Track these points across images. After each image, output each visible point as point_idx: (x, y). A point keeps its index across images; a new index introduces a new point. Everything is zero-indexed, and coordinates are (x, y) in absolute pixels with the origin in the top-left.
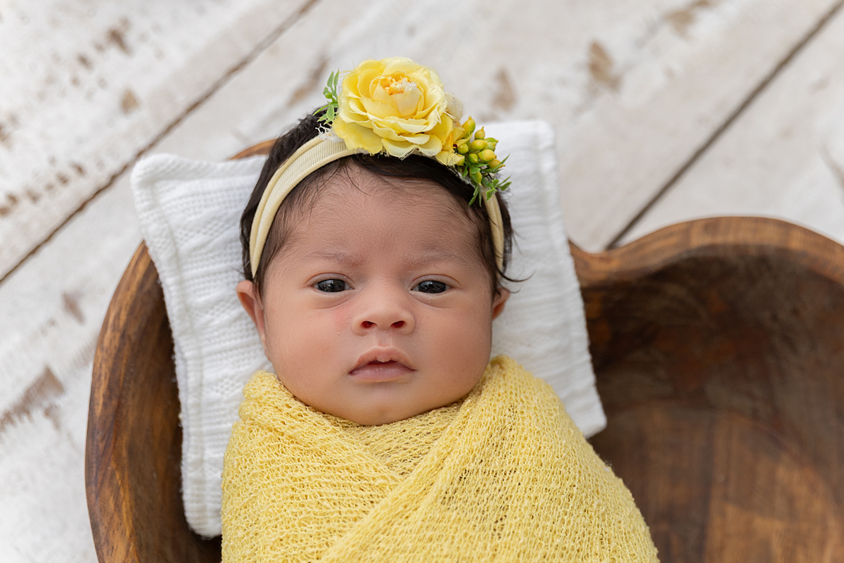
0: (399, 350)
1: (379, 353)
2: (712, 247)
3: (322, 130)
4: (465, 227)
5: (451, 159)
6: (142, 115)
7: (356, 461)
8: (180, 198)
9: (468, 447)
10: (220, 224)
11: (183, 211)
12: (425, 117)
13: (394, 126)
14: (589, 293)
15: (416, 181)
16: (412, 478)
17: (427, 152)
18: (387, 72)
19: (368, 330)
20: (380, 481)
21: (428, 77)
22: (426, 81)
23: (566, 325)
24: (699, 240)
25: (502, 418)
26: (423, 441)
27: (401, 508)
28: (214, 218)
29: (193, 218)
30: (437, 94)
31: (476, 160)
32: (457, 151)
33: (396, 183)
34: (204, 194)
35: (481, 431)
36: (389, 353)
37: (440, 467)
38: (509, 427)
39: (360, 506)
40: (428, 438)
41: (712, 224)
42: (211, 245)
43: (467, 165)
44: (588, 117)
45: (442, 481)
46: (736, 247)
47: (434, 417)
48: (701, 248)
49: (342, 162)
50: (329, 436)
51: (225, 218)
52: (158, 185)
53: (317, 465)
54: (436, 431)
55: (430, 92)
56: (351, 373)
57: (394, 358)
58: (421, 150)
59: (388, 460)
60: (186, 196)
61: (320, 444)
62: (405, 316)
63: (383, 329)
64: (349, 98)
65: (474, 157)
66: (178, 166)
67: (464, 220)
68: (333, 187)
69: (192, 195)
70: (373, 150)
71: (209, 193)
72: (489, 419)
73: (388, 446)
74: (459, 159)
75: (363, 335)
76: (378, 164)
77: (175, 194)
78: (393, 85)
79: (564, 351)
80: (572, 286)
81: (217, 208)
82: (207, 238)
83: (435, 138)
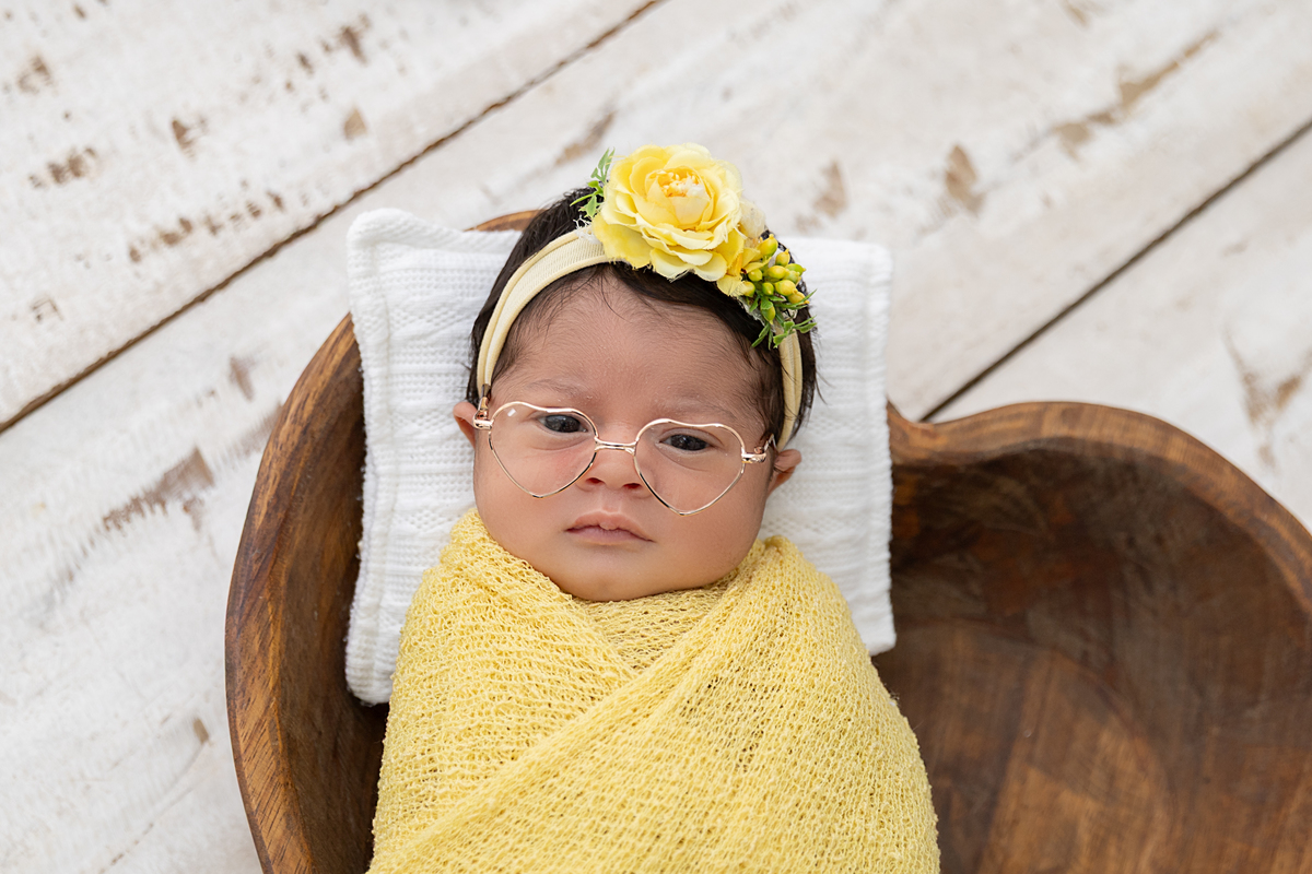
0: (628, 517)
1: (603, 517)
2: (1068, 440)
3: (582, 224)
4: (743, 372)
5: (734, 288)
7: (582, 642)
8: (406, 270)
9: (725, 647)
10: (451, 313)
11: (407, 288)
12: (711, 229)
13: (668, 237)
14: (899, 473)
15: (686, 308)
16: (647, 675)
17: (704, 275)
18: (672, 164)
19: (592, 486)
20: (608, 673)
21: (723, 178)
22: (718, 183)
23: (867, 511)
24: (1052, 429)
25: (774, 617)
26: (668, 631)
27: (628, 712)
28: (444, 305)
29: (417, 298)
30: (730, 204)
31: (770, 292)
32: (746, 277)
33: (660, 307)
34: (437, 270)
35: (743, 630)
36: (615, 519)
37: (686, 666)
38: (780, 630)
39: (578, 701)
40: (674, 628)
41: (1073, 411)
42: (434, 338)
43: (757, 297)
45: (686, 686)
46: (1098, 445)
47: (687, 601)
48: (1051, 440)
49: (599, 269)
50: (554, 604)
51: (458, 307)
52: (381, 247)
54: (689, 621)
55: (722, 199)
56: (571, 530)
57: (622, 526)
58: (698, 273)
59: (619, 646)
60: (414, 270)
63: (612, 488)
64: (617, 192)
65: (768, 288)
66: (411, 228)
67: (743, 365)
68: (581, 301)
69: (422, 270)
70: (637, 263)
71: (444, 270)
72: (756, 618)
74: (748, 289)
75: (587, 491)
76: (643, 281)
77: (400, 262)
78: (673, 185)
79: (858, 543)
80: (882, 463)
81: (451, 291)
82: (431, 327)
83: (720, 257)
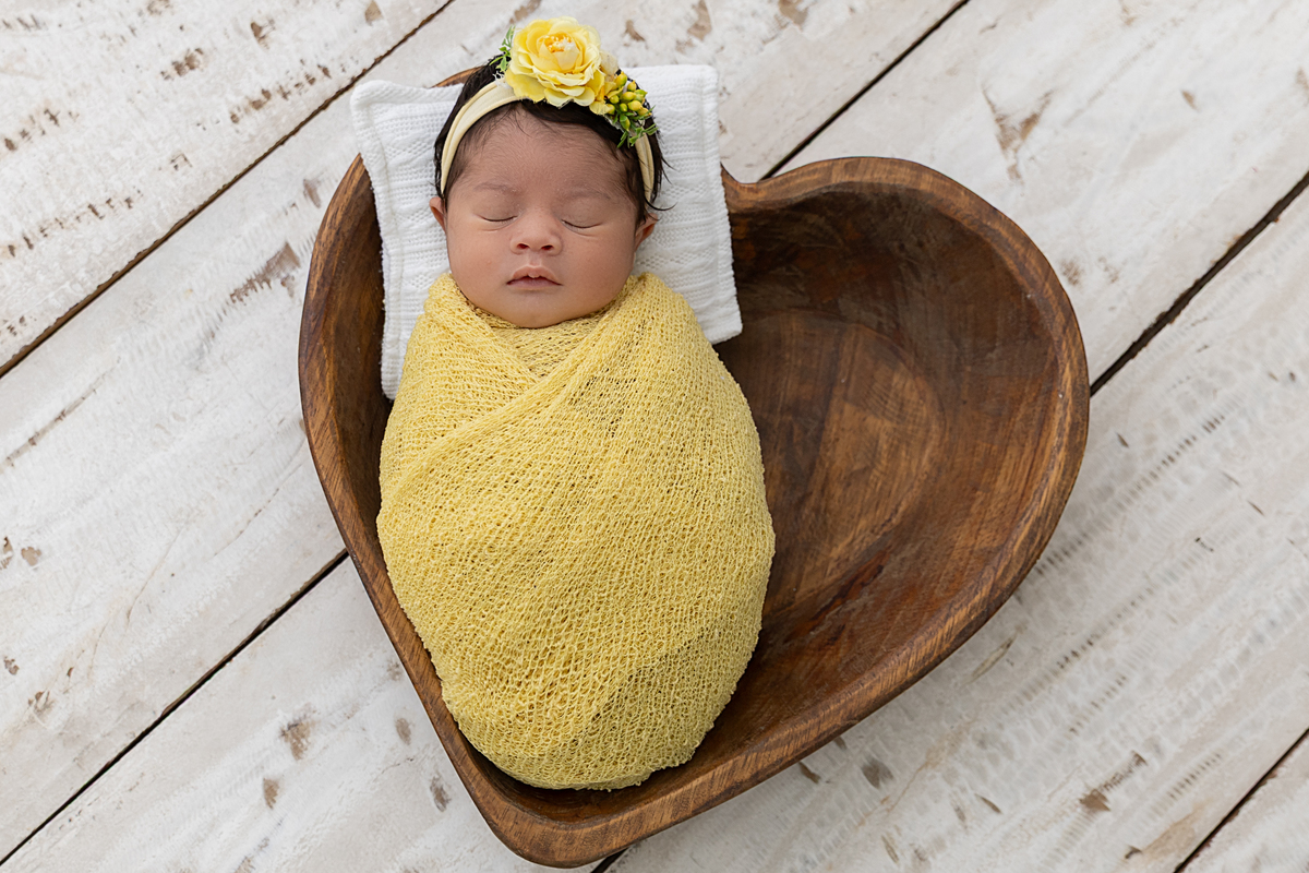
0: (546, 269)
1: (530, 270)
2: (850, 184)
3: (499, 77)
4: (614, 166)
5: (601, 109)
6: (382, 24)
7: (504, 363)
8: (391, 120)
9: (598, 357)
10: (423, 144)
11: (393, 132)
12: (582, 72)
13: (554, 80)
14: (734, 219)
15: (572, 126)
16: (546, 380)
17: (580, 102)
18: (553, 31)
19: (523, 250)
20: (520, 381)
21: (587, 37)
22: (584, 40)
23: (713, 245)
24: (838, 178)
25: (631, 333)
26: (564, 349)
27: (534, 405)
28: (418, 140)
29: (400, 138)
30: (593, 55)
31: (625, 110)
32: (608, 101)
33: (555, 126)
34: (411, 117)
35: (611, 344)
36: (537, 271)
37: (572, 372)
38: (636, 341)
39: (499, 400)
40: (567, 347)
41: (852, 164)
42: (414, 162)
43: (617, 114)
44: (772, 47)
45: (573, 384)
46: (871, 185)
47: (575, 327)
48: (838, 186)
49: (512, 106)
50: (486, 339)
51: (427, 140)
52: (373, 107)
53: (473, 361)
54: (576, 341)
55: (588, 51)
56: (509, 283)
57: (543, 275)
58: (576, 101)
59: (532, 363)
60: (396, 119)
61: (478, 345)
62: (553, 241)
63: (535, 250)
64: (519, 53)
65: (624, 107)
66: (391, 92)
67: (612, 160)
68: (503, 128)
69: (401, 119)
70: (536, 100)
71: (416, 117)
72: (619, 335)
73: (535, 351)
74: (610, 109)
75: (519, 254)
76: (541, 110)
77: (387, 115)
78: (555, 45)
79: (711, 268)
80: (722, 212)
81: (421, 130)
82: (411, 155)
83: (590, 89)
